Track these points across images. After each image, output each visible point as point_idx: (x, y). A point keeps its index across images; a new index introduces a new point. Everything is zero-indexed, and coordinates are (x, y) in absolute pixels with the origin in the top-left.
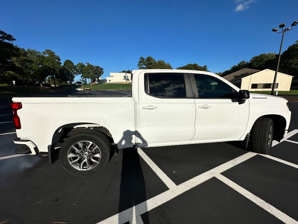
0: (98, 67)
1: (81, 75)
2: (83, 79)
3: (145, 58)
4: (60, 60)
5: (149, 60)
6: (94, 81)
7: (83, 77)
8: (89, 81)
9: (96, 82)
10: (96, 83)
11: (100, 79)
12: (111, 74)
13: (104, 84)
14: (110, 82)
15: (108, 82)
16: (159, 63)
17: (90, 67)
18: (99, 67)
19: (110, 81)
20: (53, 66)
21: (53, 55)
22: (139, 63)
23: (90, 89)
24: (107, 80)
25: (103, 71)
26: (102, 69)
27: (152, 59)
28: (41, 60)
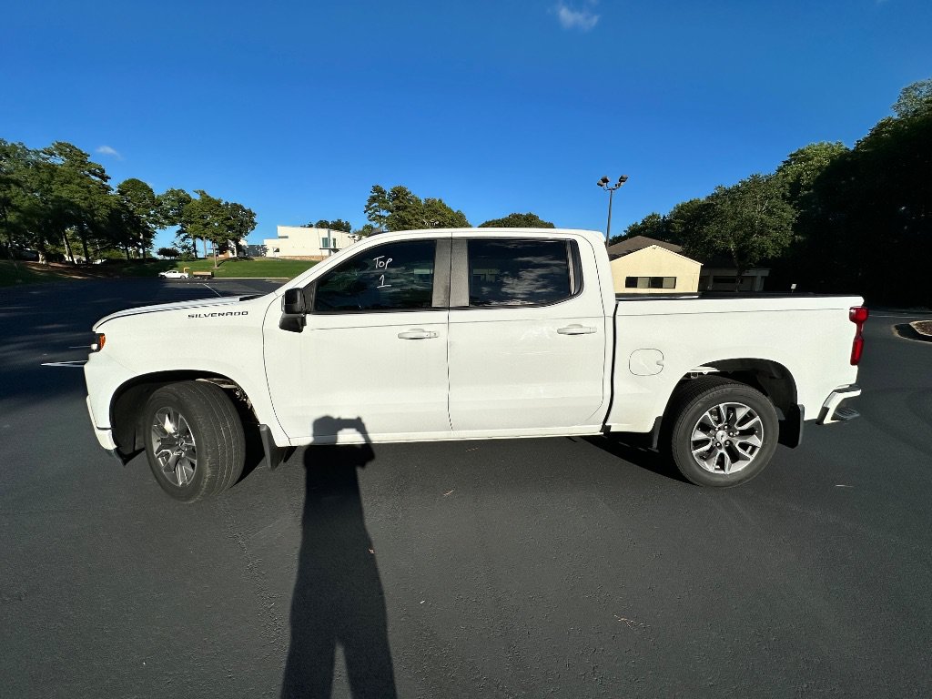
0: (236, 207)
1: (178, 227)
2: (183, 240)
3: (388, 189)
4: (105, 178)
5: (397, 198)
6: (223, 249)
7: (183, 235)
8: (204, 248)
9: (229, 252)
10: (231, 255)
11: (243, 242)
12: (282, 230)
13: (256, 259)
14: (277, 255)
15: (270, 254)
16: (429, 206)
17: (211, 205)
18: (241, 207)
19: (278, 251)
20: (86, 199)
21: (82, 162)
22: (370, 204)
23: (213, 276)
24: (266, 250)
25: (255, 220)
26: (251, 214)
27: (407, 194)
28: (45, 176)
